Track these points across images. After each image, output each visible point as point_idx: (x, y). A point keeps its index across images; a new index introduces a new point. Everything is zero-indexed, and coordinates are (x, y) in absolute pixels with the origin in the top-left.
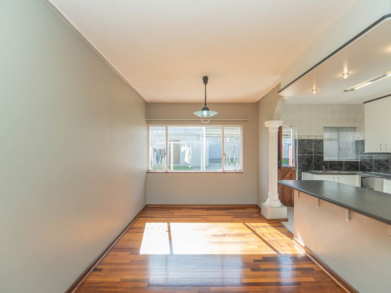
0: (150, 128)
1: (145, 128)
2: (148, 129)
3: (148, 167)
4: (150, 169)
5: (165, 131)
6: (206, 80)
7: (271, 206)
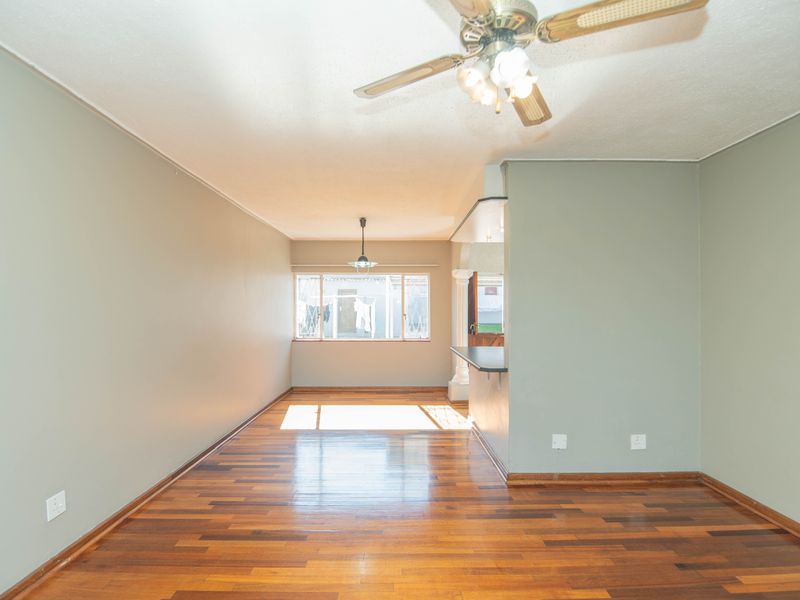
0: (298, 277)
1: (290, 276)
2: (295, 278)
3: (295, 333)
4: (298, 336)
5: (318, 281)
6: (363, 222)
7: (458, 384)
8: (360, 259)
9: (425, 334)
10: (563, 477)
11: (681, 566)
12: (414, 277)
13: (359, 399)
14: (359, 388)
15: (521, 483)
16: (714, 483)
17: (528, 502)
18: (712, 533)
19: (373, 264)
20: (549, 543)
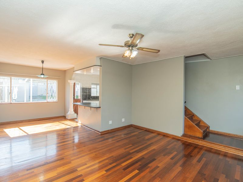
6: (43, 62)
7: (70, 114)
8: (41, 74)
9: (55, 100)
10: (111, 130)
11: (138, 138)
12: (52, 81)
13: (30, 124)
14: (30, 120)
15: (104, 133)
16: (134, 125)
17: (108, 136)
18: (139, 133)
19: (46, 77)
20: (117, 141)
